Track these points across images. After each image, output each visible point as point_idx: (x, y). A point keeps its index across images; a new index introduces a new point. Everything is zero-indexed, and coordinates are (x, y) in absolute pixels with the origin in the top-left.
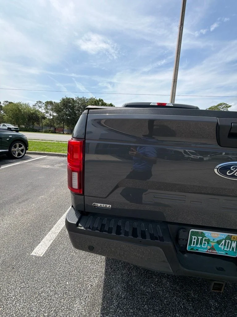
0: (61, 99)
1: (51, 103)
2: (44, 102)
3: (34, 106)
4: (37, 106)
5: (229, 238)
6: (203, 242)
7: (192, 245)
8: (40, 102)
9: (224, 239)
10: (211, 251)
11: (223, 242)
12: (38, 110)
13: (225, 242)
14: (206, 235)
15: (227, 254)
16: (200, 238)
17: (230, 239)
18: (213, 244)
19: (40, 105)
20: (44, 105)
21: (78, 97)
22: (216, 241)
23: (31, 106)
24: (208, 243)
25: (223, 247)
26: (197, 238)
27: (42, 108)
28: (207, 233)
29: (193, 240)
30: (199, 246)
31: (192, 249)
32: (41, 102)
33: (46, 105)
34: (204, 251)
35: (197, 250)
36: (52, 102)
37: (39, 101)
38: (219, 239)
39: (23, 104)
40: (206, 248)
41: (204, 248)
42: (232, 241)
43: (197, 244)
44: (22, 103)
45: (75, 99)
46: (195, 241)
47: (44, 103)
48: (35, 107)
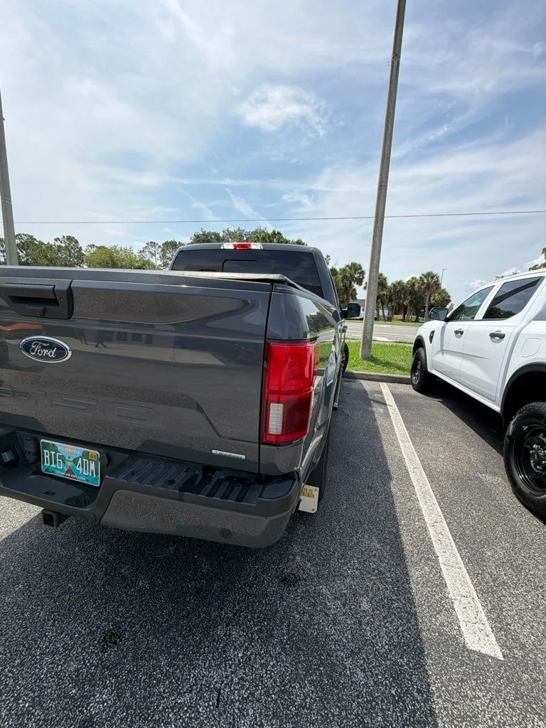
0: (193, 236)
1: (173, 245)
2: (161, 244)
3: (140, 252)
4: (147, 253)
5: (85, 455)
6: (58, 460)
7: (45, 464)
8: (153, 244)
9: (80, 457)
10: (69, 475)
11: (80, 462)
12: (149, 260)
13: (82, 461)
14: (59, 449)
15: (88, 480)
16: (53, 453)
17: (87, 458)
18: (70, 464)
19: (152, 250)
20: (160, 250)
21: (228, 231)
22: (72, 459)
23: (135, 253)
24: (64, 462)
25: (81, 469)
26: (50, 453)
27: (158, 256)
28: (60, 446)
29: (46, 456)
30: (53, 466)
31: (47, 470)
32: (155, 243)
33: (163, 250)
34: (61, 474)
35: (54, 472)
36: (176, 243)
37: (152, 242)
38: (75, 457)
39: (121, 250)
40: (62, 470)
41: (59, 470)
42: (89, 460)
43: (51, 463)
44: (118, 248)
45: (221, 235)
46: (48, 457)
47: (160, 247)
48: (143, 254)
